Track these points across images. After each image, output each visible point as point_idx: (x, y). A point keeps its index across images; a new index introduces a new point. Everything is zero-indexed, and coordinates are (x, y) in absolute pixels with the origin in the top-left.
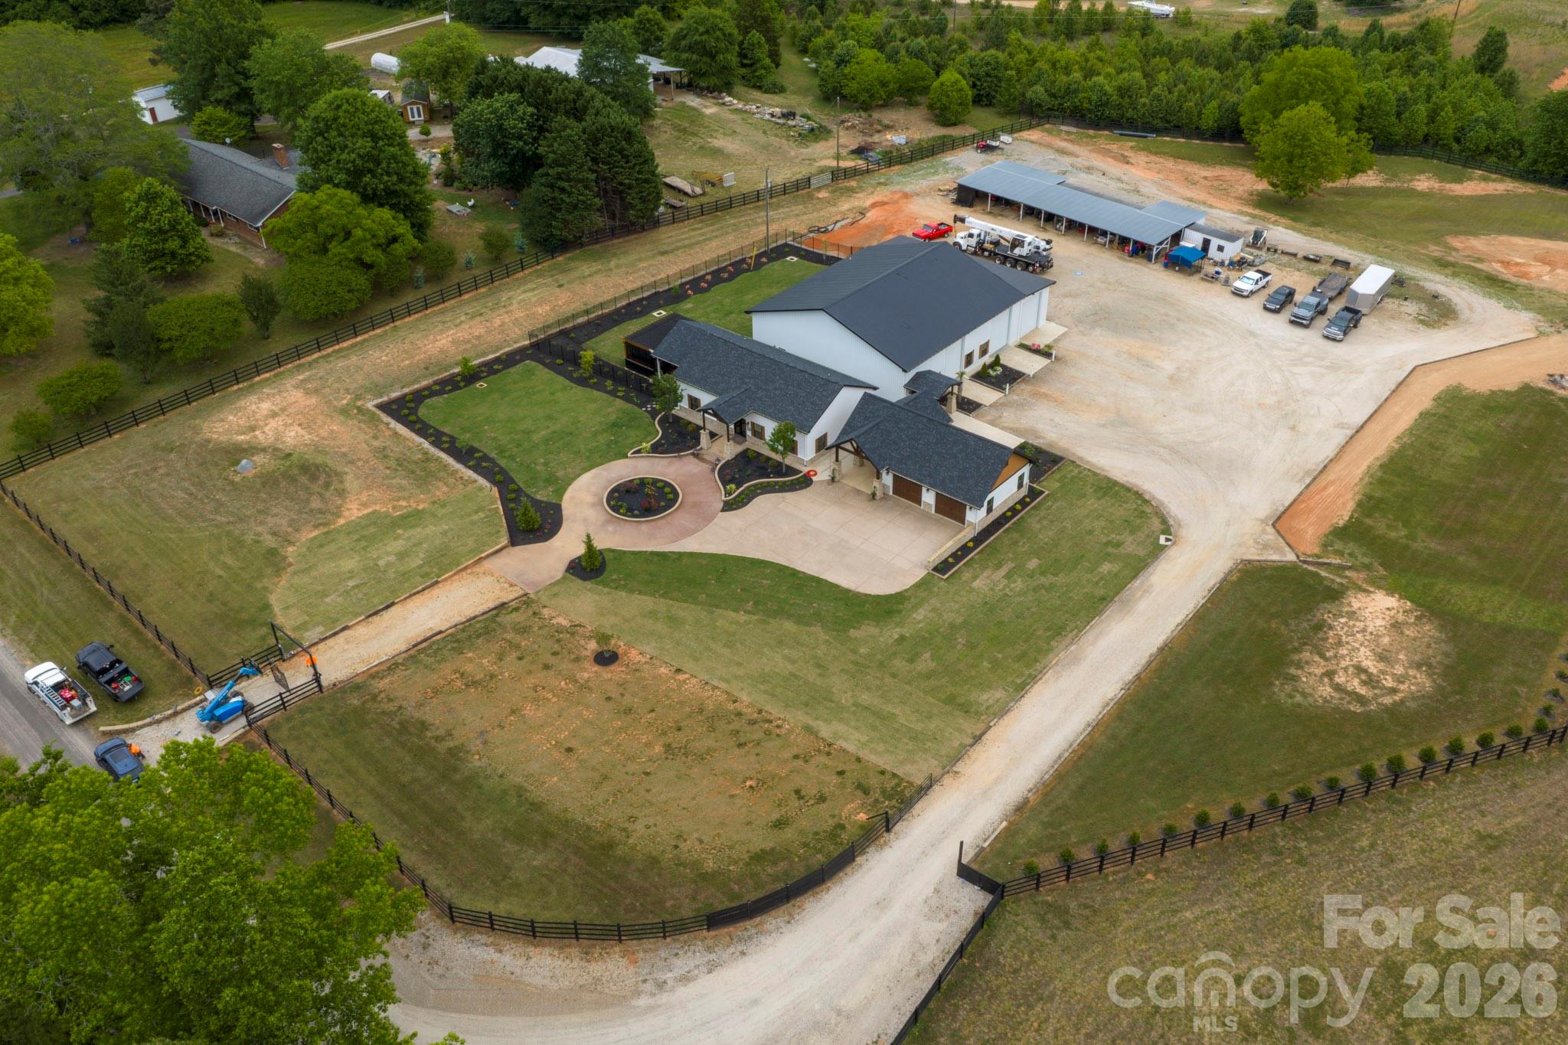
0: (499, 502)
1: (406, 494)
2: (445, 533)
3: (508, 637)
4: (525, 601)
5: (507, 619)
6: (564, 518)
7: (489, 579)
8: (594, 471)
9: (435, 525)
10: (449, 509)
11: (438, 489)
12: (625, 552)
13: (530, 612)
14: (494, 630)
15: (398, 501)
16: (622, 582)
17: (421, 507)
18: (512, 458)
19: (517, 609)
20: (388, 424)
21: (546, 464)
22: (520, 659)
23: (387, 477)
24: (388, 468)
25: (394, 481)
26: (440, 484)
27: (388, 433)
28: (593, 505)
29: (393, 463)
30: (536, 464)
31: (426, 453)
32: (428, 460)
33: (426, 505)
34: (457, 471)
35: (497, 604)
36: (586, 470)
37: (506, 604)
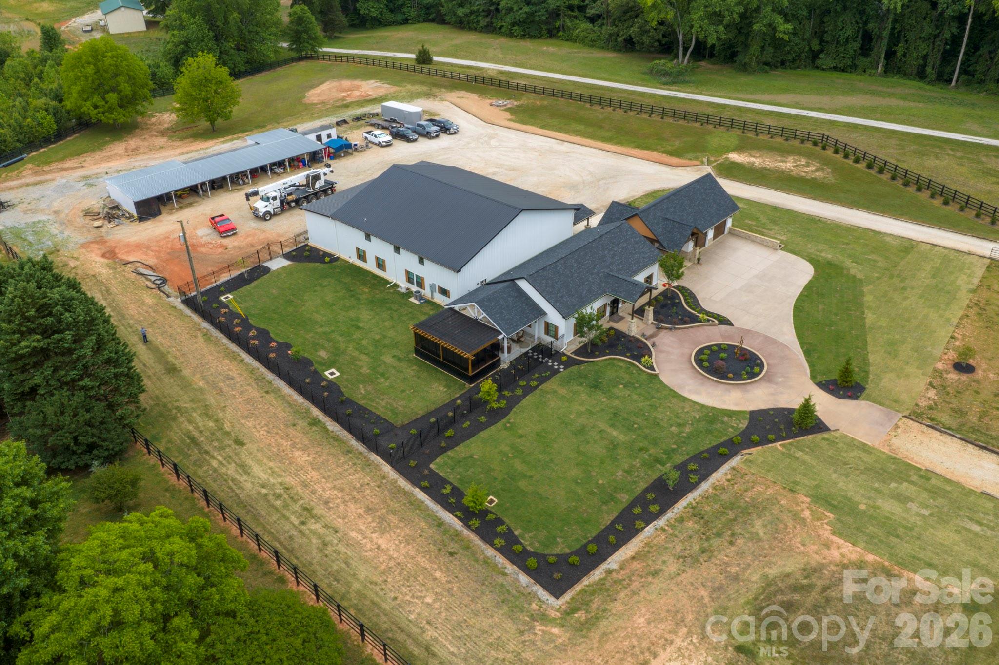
0: (770, 445)
1: (785, 515)
2: (844, 474)
3: (973, 419)
4: (914, 416)
5: (950, 423)
9: (834, 483)
10: (798, 478)
11: (761, 493)
13: (931, 412)
14: (971, 427)
15: (803, 518)
17: (806, 499)
18: (670, 451)
19: (932, 419)
20: (609, 571)
21: (680, 425)
23: (753, 538)
24: (731, 543)
25: (760, 531)
26: (749, 494)
27: (636, 565)
28: (745, 391)
29: (717, 542)
30: (681, 433)
32: (696, 515)
33: (800, 496)
34: (716, 487)
35: (931, 430)
36: (685, 399)
37: (927, 426)
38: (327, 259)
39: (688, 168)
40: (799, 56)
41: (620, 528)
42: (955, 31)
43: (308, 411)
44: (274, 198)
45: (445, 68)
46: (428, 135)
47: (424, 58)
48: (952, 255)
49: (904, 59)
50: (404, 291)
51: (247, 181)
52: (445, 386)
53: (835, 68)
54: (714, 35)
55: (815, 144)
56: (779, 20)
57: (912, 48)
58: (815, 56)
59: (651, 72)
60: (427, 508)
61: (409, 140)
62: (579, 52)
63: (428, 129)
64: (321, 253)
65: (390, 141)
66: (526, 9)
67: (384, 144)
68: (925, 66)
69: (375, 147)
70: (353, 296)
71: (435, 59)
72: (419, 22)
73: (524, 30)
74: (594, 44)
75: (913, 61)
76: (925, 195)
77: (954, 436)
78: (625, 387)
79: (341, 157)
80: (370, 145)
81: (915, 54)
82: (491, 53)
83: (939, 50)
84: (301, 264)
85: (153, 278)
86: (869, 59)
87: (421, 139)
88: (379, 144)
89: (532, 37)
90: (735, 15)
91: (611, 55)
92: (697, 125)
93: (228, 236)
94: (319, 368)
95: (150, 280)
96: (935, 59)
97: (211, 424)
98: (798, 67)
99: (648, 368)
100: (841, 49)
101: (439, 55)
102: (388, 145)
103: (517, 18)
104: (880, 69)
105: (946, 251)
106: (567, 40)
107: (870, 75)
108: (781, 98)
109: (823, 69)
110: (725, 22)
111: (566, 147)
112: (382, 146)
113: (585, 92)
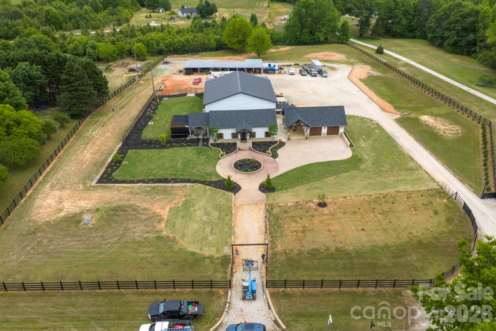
0: (207, 186)
2: (208, 202)
3: (286, 216)
5: (275, 212)
8: (217, 166)
9: (200, 202)
10: (195, 195)
11: (177, 193)
13: (277, 207)
14: (278, 216)
16: (285, 187)
18: (183, 175)
19: (272, 208)
22: (301, 218)
24: (146, 196)
25: (158, 198)
26: (175, 191)
27: (121, 188)
29: (144, 194)
30: (194, 173)
31: (149, 186)
33: (184, 198)
35: (263, 210)
37: (266, 209)
39: (389, 114)
46: (311, 75)
61: (302, 75)
63: (312, 72)
65: (293, 73)
67: (290, 73)
72: (421, 39)
79: (269, 73)
82: (422, 56)
87: (308, 76)
99: (221, 156)
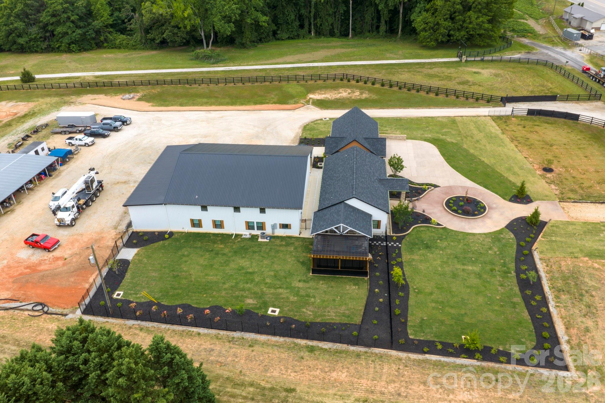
0: (538, 240)
1: (591, 271)
2: (581, 239)
3: (581, 192)
4: (562, 200)
5: (577, 197)
6: (510, 221)
7: (571, 215)
8: (470, 232)
9: (584, 245)
10: (569, 250)
11: (567, 265)
12: (500, 195)
13: (564, 195)
14: (586, 196)
15: (599, 268)
16: (514, 187)
17: (586, 259)
18: (504, 265)
19: (570, 198)
20: (568, 342)
21: (490, 249)
22: (583, 183)
23: (596, 289)
24: (592, 296)
25: (593, 284)
26: (564, 268)
27: (574, 331)
28: (490, 218)
29: (587, 299)
30: (495, 252)
31: (557, 297)
32: (559, 291)
33: (582, 258)
34: (547, 272)
35: (576, 204)
36: (474, 235)
37: (572, 202)
38: (167, 236)
39: (301, 109)
40: (268, 35)
41: (539, 317)
42: (345, 8)
43: (296, 345)
44: (73, 207)
45: (52, 82)
46: (116, 129)
47: (27, 78)
48: (474, 119)
49: (321, 28)
50: (248, 236)
51: (12, 202)
52: (355, 285)
53: (289, 38)
54: (228, 29)
55: (342, 80)
56: (259, 15)
57: (324, 20)
58: (275, 33)
59: (197, 58)
60: (446, 362)
61: (104, 136)
62: (132, 55)
63: (114, 125)
64: (157, 234)
65: (93, 141)
66: (79, 31)
67: (91, 144)
68: (333, 28)
69: (82, 148)
70: (217, 254)
71: (37, 76)
73: (79, 46)
74: (134, 48)
75: (326, 27)
76: (423, 94)
77: (587, 202)
78: (440, 240)
79: (67, 162)
80: (79, 147)
81: (327, 24)
83: (338, 20)
84: (147, 247)
85: (30, 307)
86: (305, 30)
87: (113, 134)
88: (86, 145)
89: (86, 50)
90: (237, 16)
91: (154, 53)
92: (267, 83)
93: (55, 248)
94: (261, 312)
95: (27, 310)
96: (337, 25)
97: (251, 389)
98: (269, 41)
99: (437, 225)
100: (289, 27)
101: (39, 73)
102: (93, 144)
103: (73, 38)
104: (313, 34)
105: (469, 118)
106: (113, 48)
107: (310, 39)
108: (287, 59)
109: (283, 40)
110: (233, 21)
111: (214, 114)
112: (89, 146)
113: (174, 78)
